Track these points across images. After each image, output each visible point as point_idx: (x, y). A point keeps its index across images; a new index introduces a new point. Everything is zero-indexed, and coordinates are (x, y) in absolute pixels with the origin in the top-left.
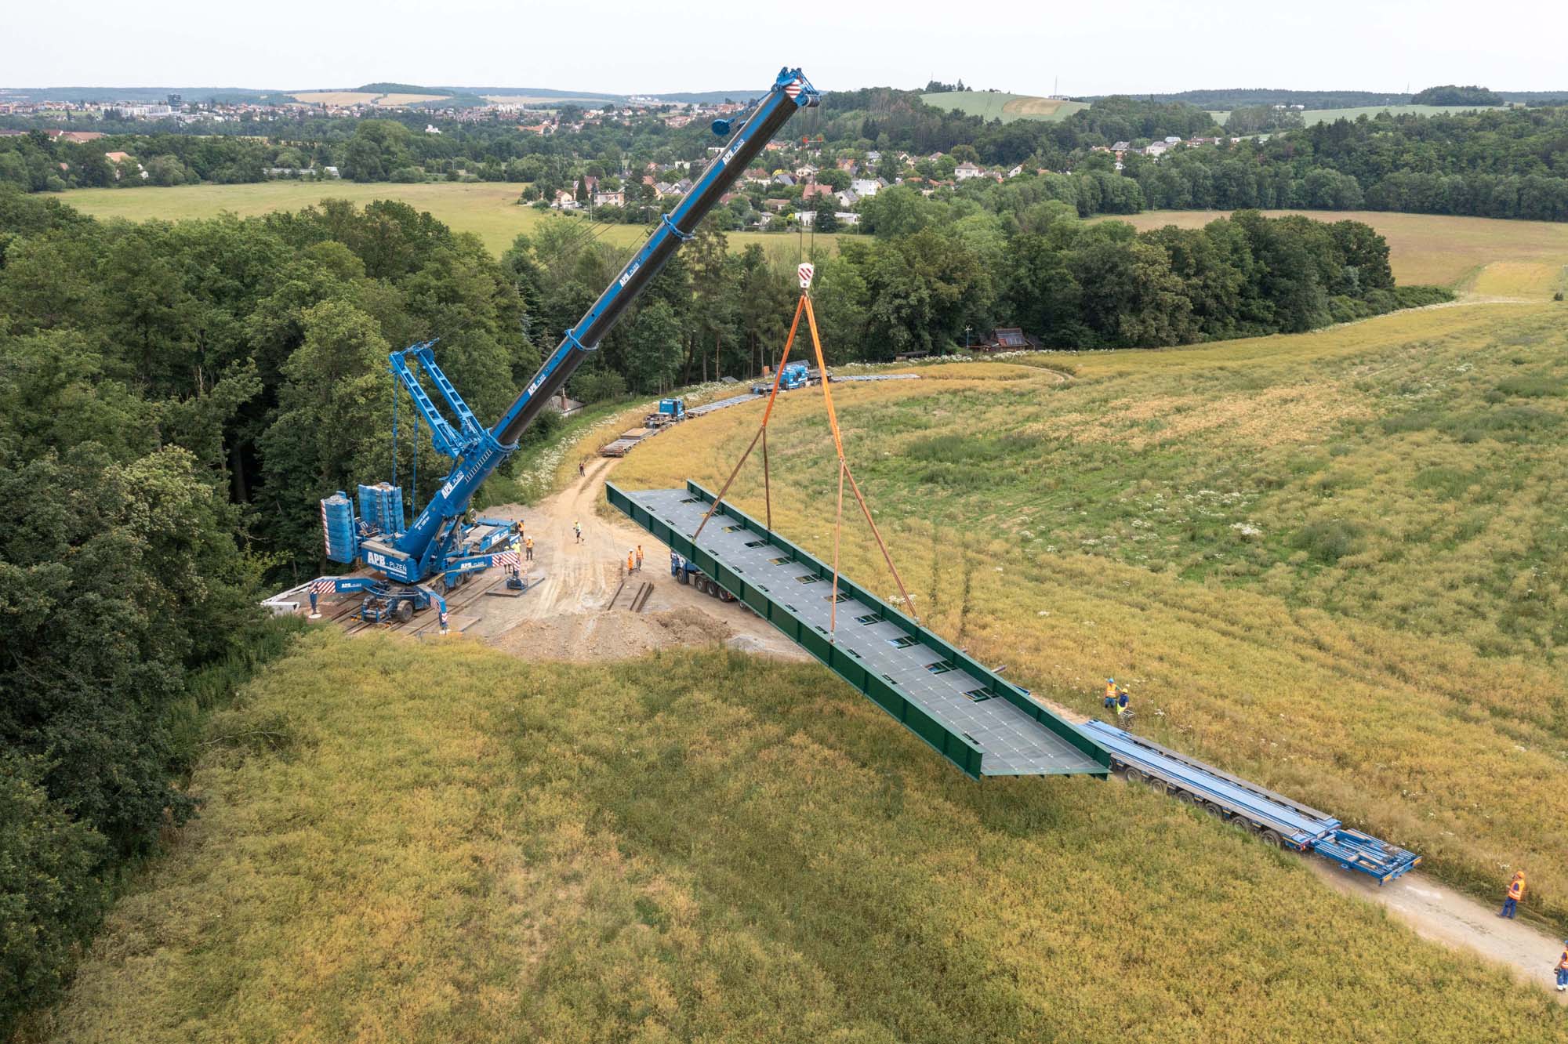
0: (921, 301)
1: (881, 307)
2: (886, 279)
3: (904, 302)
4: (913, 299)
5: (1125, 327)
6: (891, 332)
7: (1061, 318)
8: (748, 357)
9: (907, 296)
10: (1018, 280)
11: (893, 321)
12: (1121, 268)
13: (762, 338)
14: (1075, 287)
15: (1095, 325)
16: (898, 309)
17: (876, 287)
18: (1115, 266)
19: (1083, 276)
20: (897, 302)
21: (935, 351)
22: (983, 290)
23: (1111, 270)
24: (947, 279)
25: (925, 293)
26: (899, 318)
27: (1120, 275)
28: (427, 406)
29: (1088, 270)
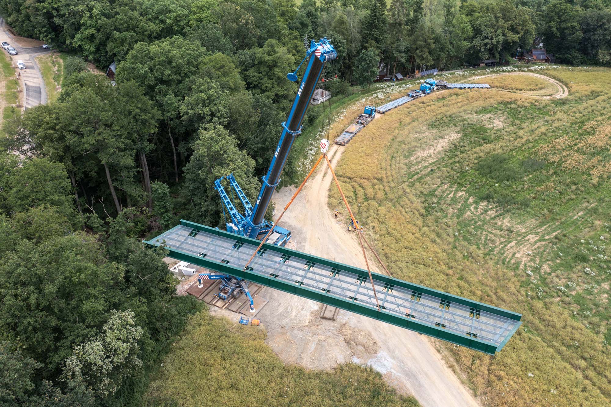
0: (498, 42)
1: (477, 42)
2: (483, 28)
3: (489, 41)
4: (494, 41)
5: (600, 56)
6: (480, 55)
7: (569, 48)
9: (492, 39)
11: (482, 50)
14: (580, 34)
16: (486, 45)
17: (477, 31)
19: (584, 27)
23: (601, 27)
25: (501, 38)
26: (485, 49)
29: (588, 24)
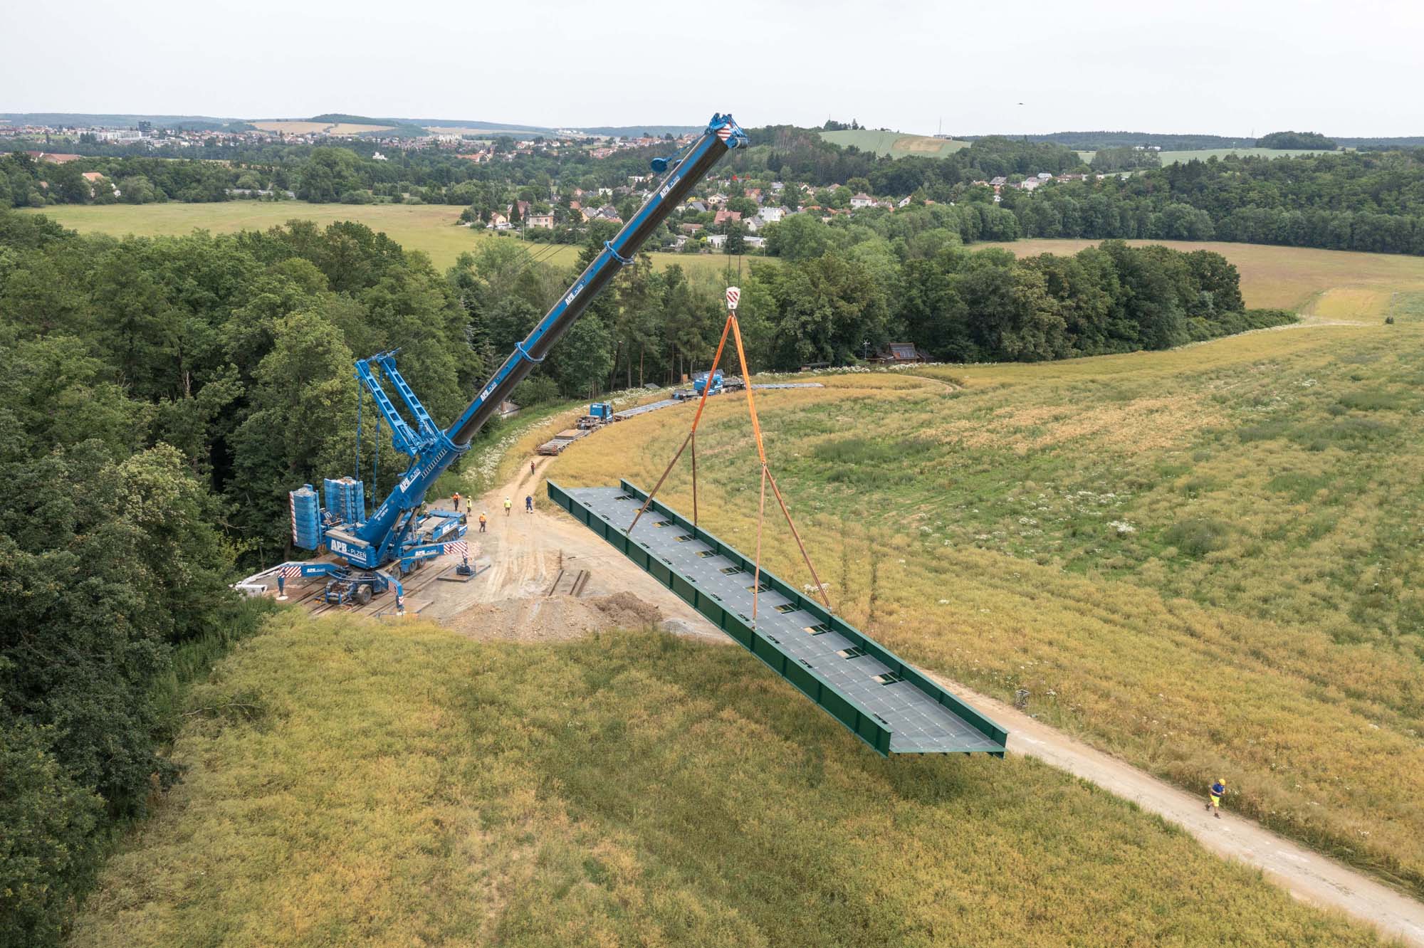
0: (824, 318)
1: (789, 323)
2: (793, 297)
3: (809, 319)
4: (818, 316)
5: (1006, 343)
6: (797, 346)
7: (950, 334)
8: (669, 366)
9: (812, 313)
10: (911, 300)
11: (800, 335)
12: (1003, 291)
13: (683, 350)
14: (962, 307)
15: (979, 340)
16: (804, 325)
17: (784, 305)
18: (998, 288)
19: (968, 297)
20: (804, 318)
21: (838, 362)
22: (880, 308)
23: (994, 292)
24: (849, 299)
25: (828, 311)
26: (805, 333)
27: (1002, 297)
28: (389, 409)
29: (973, 292)
